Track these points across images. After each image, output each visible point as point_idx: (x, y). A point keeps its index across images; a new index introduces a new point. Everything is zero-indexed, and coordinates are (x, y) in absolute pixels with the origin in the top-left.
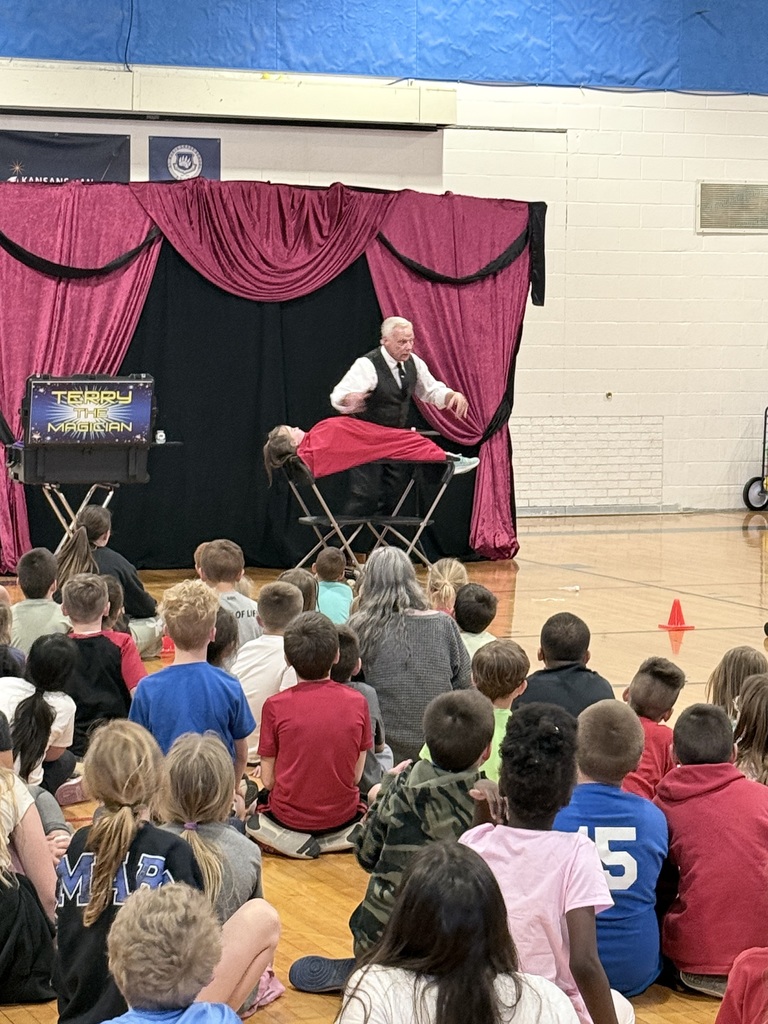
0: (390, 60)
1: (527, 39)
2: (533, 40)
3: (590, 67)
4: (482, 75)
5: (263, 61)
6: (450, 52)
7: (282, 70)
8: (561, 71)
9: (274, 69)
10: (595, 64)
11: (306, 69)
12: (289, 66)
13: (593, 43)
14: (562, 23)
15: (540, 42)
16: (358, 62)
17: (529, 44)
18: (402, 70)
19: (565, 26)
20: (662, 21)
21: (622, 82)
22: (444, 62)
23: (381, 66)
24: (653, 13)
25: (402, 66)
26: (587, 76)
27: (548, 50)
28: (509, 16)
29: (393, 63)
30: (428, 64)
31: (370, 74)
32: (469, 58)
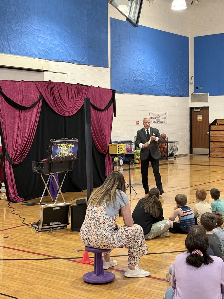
0: (32, 53)
1: (59, 50)
2: (61, 50)
3: (72, 58)
4: (51, 58)
5: (5, 51)
6: (45, 52)
7: (9, 54)
8: (66, 58)
9: (7, 53)
10: (73, 57)
11: (15, 54)
12: (11, 53)
13: (72, 52)
14: (66, 46)
15: (62, 51)
16: (26, 53)
17: (60, 51)
18: (35, 56)
19: (67, 47)
20: (84, 48)
21: (78, 62)
22: (43, 54)
23: (31, 54)
24: (83, 45)
25: (35, 54)
26: (71, 60)
27: (64, 53)
28: (56, 43)
29: (33, 54)
30: (40, 54)
31: (28, 56)
32: (48, 53)
